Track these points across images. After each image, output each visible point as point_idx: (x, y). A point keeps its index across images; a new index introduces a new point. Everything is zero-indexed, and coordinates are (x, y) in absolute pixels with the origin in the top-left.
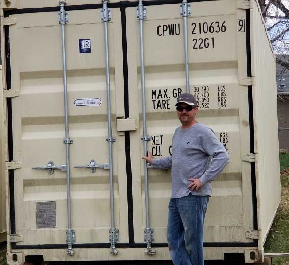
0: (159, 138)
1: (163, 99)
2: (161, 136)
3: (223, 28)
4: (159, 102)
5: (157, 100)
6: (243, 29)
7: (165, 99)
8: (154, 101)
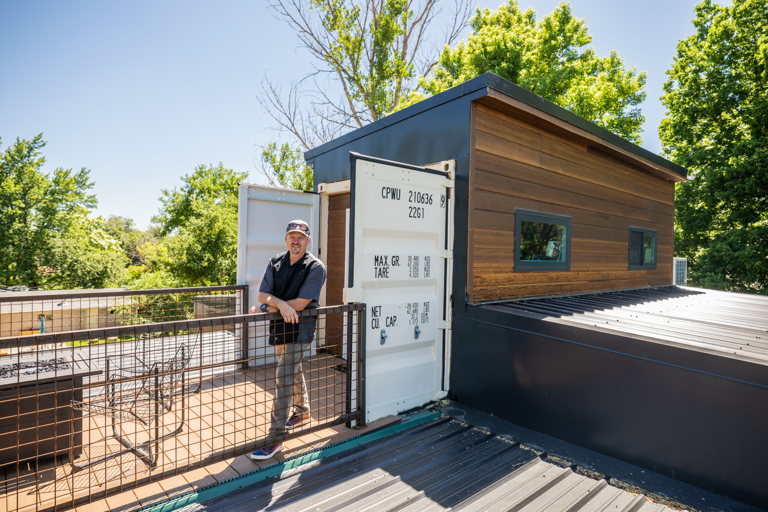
0: (378, 309)
1: (384, 267)
2: (380, 307)
3: (430, 201)
4: (380, 270)
5: (379, 267)
6: (443, 206)
7: (386, 267)
8: (376, 268)
